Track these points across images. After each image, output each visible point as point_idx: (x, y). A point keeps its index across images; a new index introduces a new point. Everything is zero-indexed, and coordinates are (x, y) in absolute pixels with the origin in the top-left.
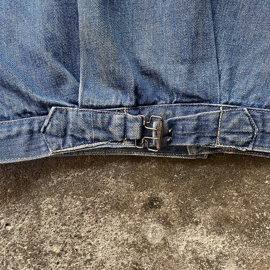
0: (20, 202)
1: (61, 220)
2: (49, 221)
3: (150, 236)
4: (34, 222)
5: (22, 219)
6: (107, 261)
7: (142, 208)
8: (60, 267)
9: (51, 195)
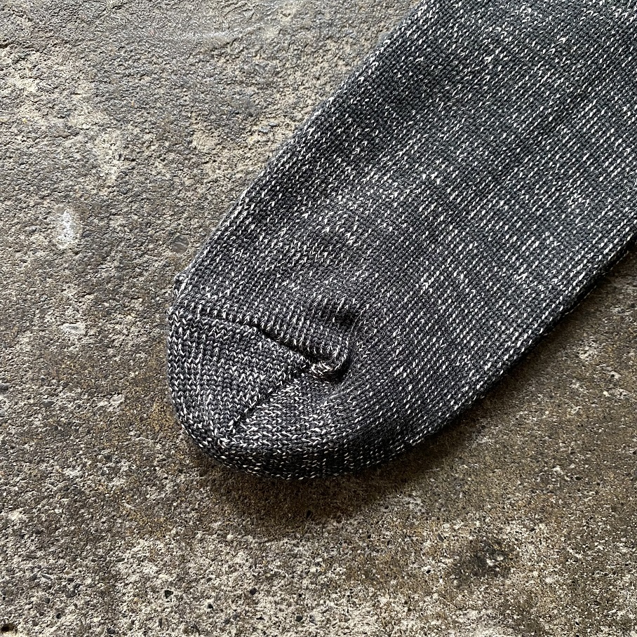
0: (53, 553)
2: (142, 616)
4: (95, 620)
5: (54, 611)
7: (448, 574)
9: (155, 530)
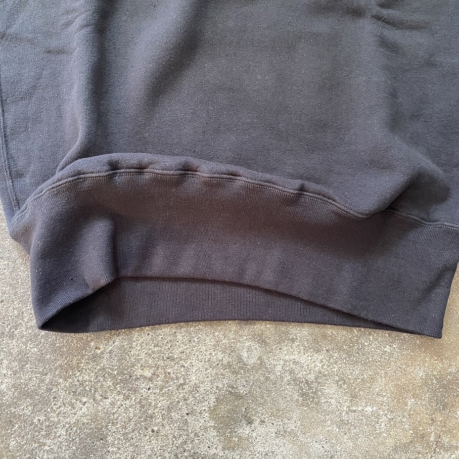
1: (153, 340)
3: (245, 355)
6: (201, 385)
8: (151, 393)
